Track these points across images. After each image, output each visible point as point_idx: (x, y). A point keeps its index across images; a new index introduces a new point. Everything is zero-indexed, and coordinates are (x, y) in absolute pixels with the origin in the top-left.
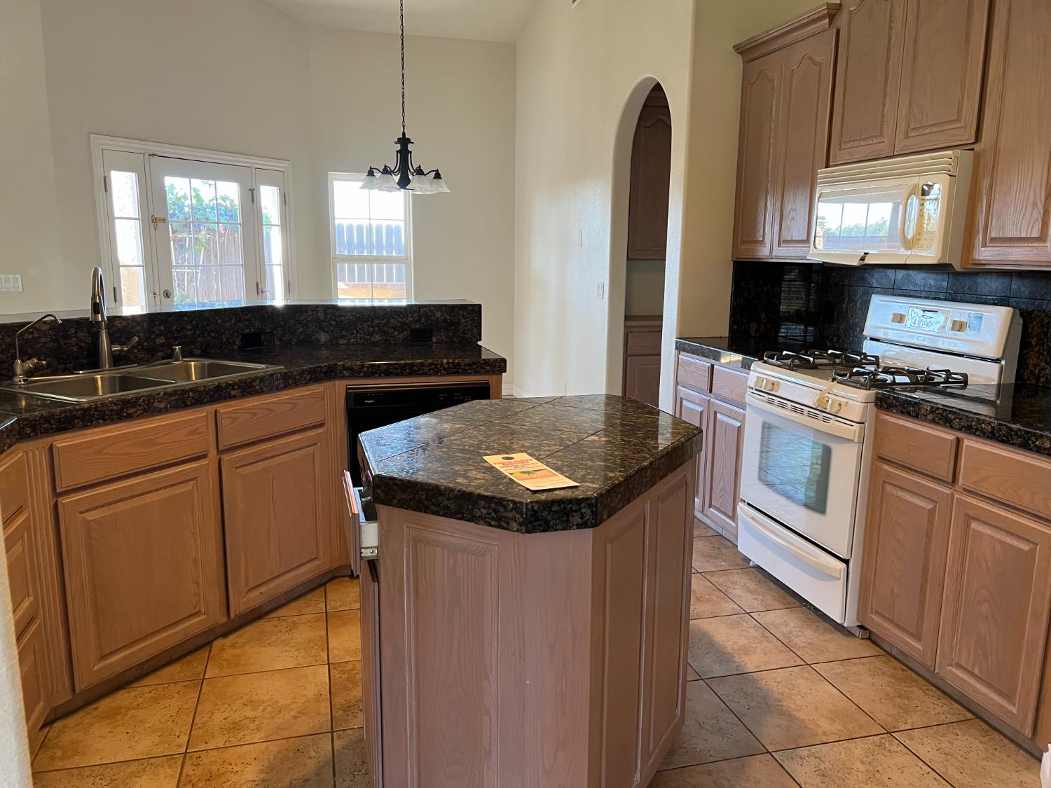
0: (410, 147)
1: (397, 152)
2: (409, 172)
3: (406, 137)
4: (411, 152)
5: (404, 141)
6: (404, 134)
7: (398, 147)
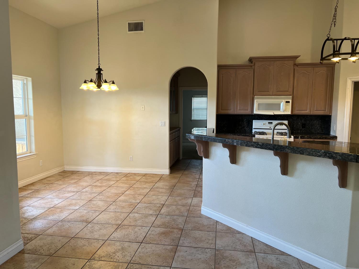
0: (102, 72)
1: (96, 74)
2: (101, 82)
3: (100, 68)
4: (102, 74)
5: (99, 70)
6: (99, 67)
7: (97, 72)
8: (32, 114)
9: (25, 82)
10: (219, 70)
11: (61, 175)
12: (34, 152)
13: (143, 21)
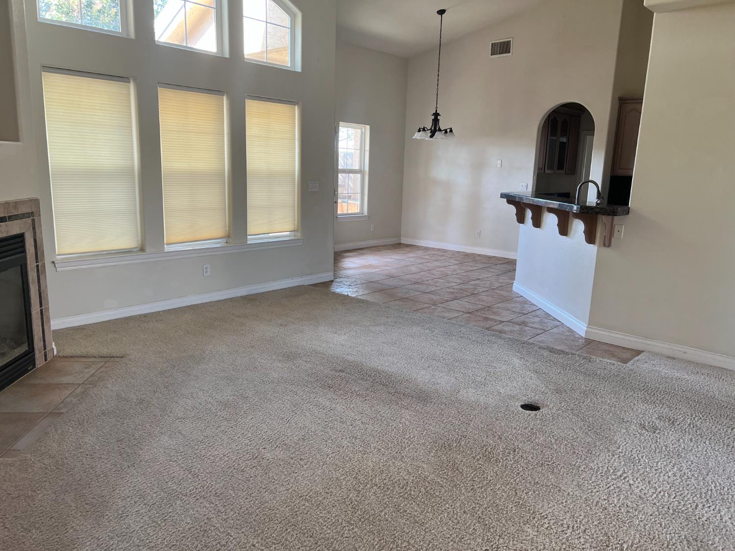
0: (439, 117)
1: (432, 120)
4: (439, 120)
5: (436, 115)
6: (436, 111)
7: (433, 117)
8: (367, 169)
9: (363, 131)
10: (621, 105)
11: (394, 246)
12: (366, 213)
13: (511, 39)
